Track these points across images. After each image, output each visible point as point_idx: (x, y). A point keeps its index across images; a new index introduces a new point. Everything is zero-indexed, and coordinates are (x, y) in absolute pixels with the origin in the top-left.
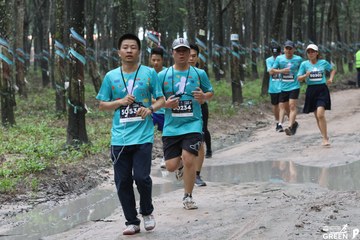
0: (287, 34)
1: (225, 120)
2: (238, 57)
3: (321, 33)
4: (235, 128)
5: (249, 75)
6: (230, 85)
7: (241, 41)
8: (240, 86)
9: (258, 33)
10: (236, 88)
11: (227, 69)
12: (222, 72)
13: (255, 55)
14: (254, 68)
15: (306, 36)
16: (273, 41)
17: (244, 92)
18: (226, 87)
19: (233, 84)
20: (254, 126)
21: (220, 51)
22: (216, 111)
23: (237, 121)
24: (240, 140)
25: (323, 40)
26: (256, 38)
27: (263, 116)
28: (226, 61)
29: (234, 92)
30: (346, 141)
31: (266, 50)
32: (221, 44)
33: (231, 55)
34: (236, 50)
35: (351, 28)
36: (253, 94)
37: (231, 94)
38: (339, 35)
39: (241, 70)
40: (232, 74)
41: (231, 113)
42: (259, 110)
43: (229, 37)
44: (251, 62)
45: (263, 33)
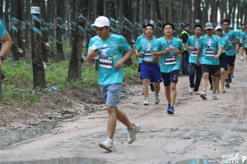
0: (98, 9)
1: (24, 108)
2: (40, 33)
3: (138, 9)
4: (36, 118)
5: (53, 56)
6: (30, 66)
7: (43, 14)
8: (42, 68)
9: (64, 7)
10: (38, 70)
11: (27, 47)
12: (21, 51)
13: (60, 32)
14: (60, 47)
15: (120, 12)
16: (81, 16)
17: (48, 76)
18: (25, 68)
19: (34, 65)
20: (59, 116)
21: (18, 25)
22: (14, 97)
23: (39, 110)
24: (42, 132)
25: (141, 17)
26: (61, 12)
27: (70, 105)
28: (27, 39)
29: (35, 74)
30: (168, 137)
31: (73, 26)
32: (20, 17)
33: (32, 30)
34: (37, 25)
35: (172, 5)
36: (58, 78)
37: (31, 77)
38: (159, 13)
39: (44, 49)
40: (33, 53)
41: (32, 100)
42: (65, 97)
43: (29, 9)
44: (55, 41)
45: (69, 6)
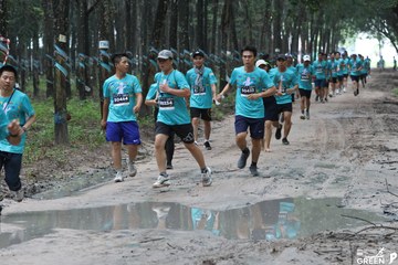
0: (171, 40)
1: (92, 150)
2: (109, 69)
3: (214, 39)
4: (105, 161)
6: (98, 105)
7: (112, 49)
9: (134, 40)
11: (95, 85)
12: (88, 89)
15: (195, 43)
16: (153, 49)
18: (92, 108)
21: (85, 61)
22: (81, 139)
23: (108, 151)
25: (216, 49)
26: (131, 45)
28: (94, 75)
31: (143, 60)
32: (87, 53)
33: (100, 67)
34: (106, 60)
35: (251, 34)
38: (236, 42)
40: (101, 91)
41: (101, 142)
43: (97, 44)
45: (139, 39)
